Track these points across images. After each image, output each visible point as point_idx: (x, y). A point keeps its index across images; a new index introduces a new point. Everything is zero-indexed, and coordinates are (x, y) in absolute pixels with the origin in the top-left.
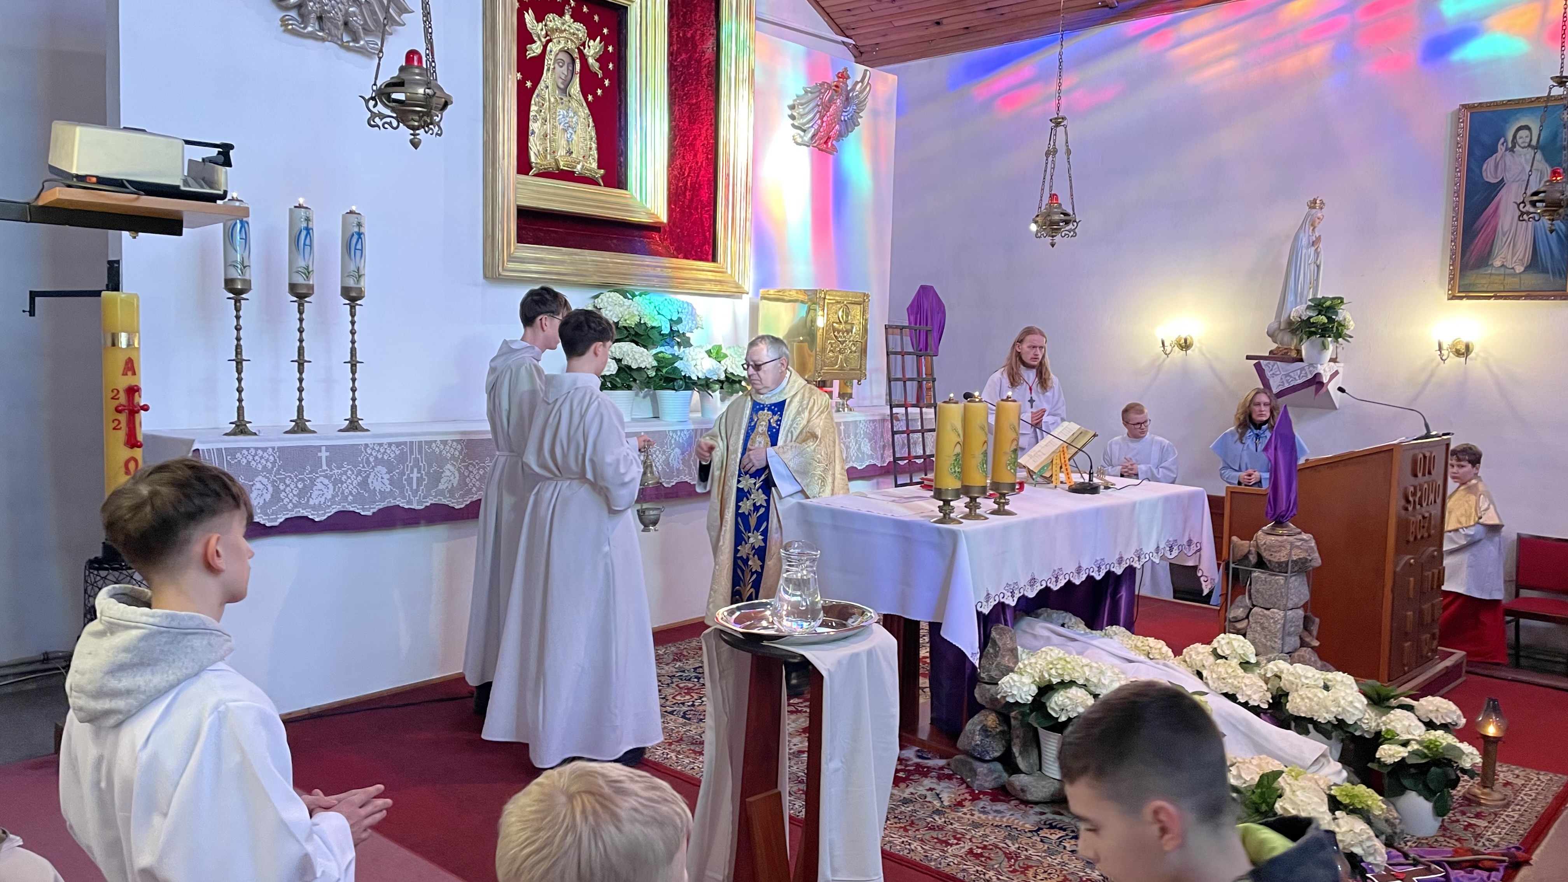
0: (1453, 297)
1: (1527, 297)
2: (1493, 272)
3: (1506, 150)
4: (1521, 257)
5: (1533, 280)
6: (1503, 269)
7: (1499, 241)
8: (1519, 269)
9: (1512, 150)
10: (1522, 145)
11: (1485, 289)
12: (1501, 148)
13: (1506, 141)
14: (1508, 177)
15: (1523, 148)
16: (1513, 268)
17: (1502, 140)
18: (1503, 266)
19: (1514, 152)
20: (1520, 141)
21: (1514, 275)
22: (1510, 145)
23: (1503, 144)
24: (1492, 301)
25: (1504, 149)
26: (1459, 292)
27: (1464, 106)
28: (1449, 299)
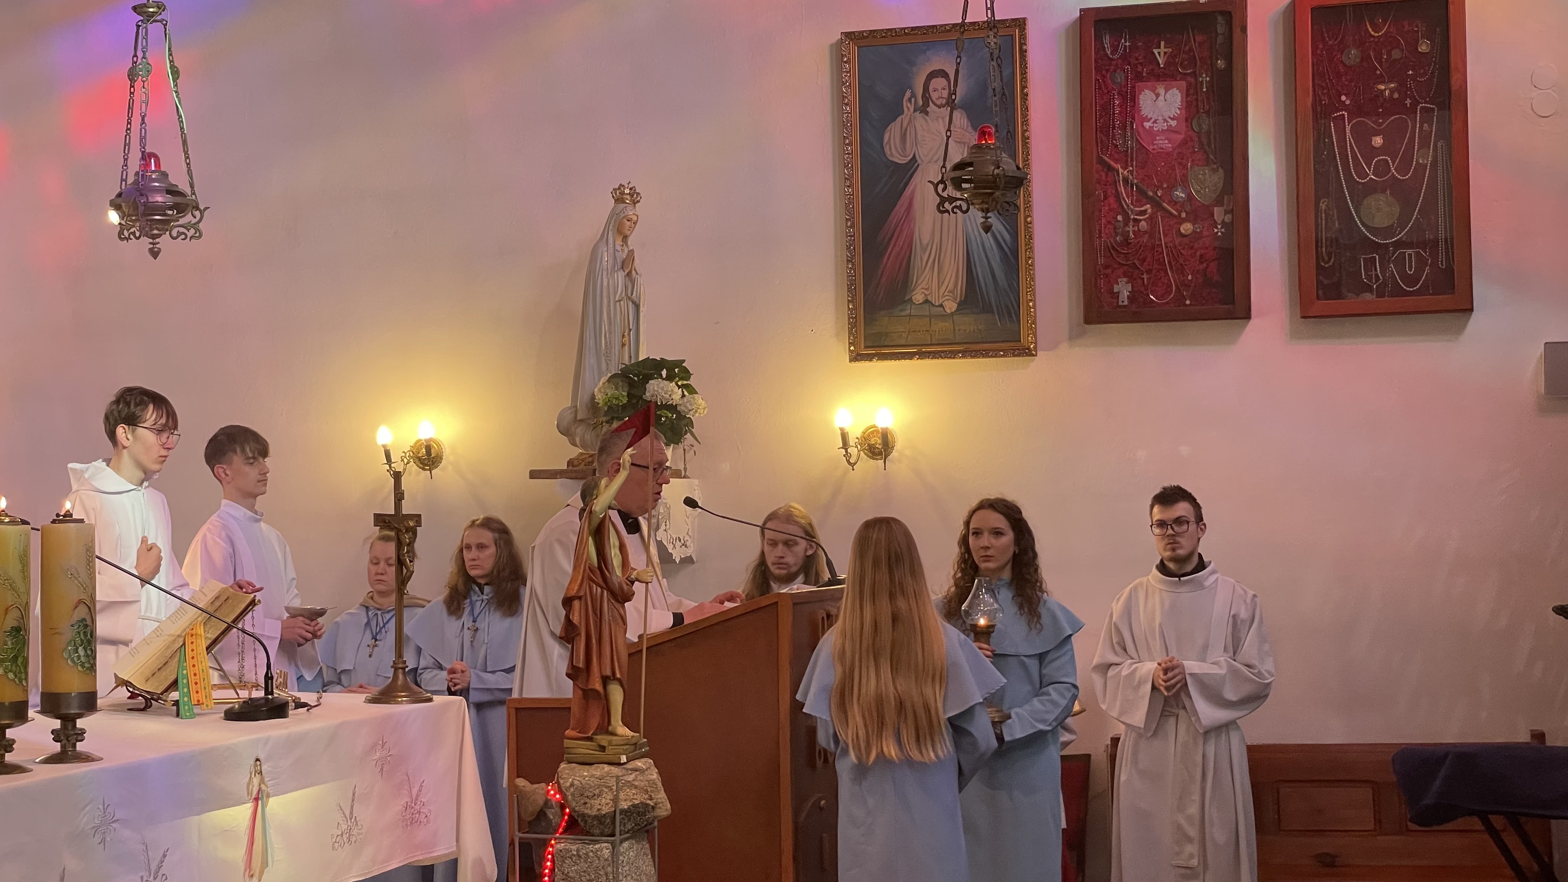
0: (856, 357)
1: (966, 354)
2: (913, 312)
3: (915, 111)
4: (951, 286)
5: (969, 324)
6: (926, 306)
7: (920, 259)
8: (951, 306)
9: (924, 110)
10: (938, 102)
11: (903, 342)
12: (908, 107)
13: (913, 95)
14: (922, 154)
15: (939, 107)
16: (941, 306)
17: (908, 94)
18: (926, 301)
19: (927, 113)
20: (934, 96)
21: (944, 317)
22: (921, 103)
23: (910, 100)
24: (916, 363)
25: (912, 109)
26: (866, 347)
27: (848, 35)
28: (851, 361)
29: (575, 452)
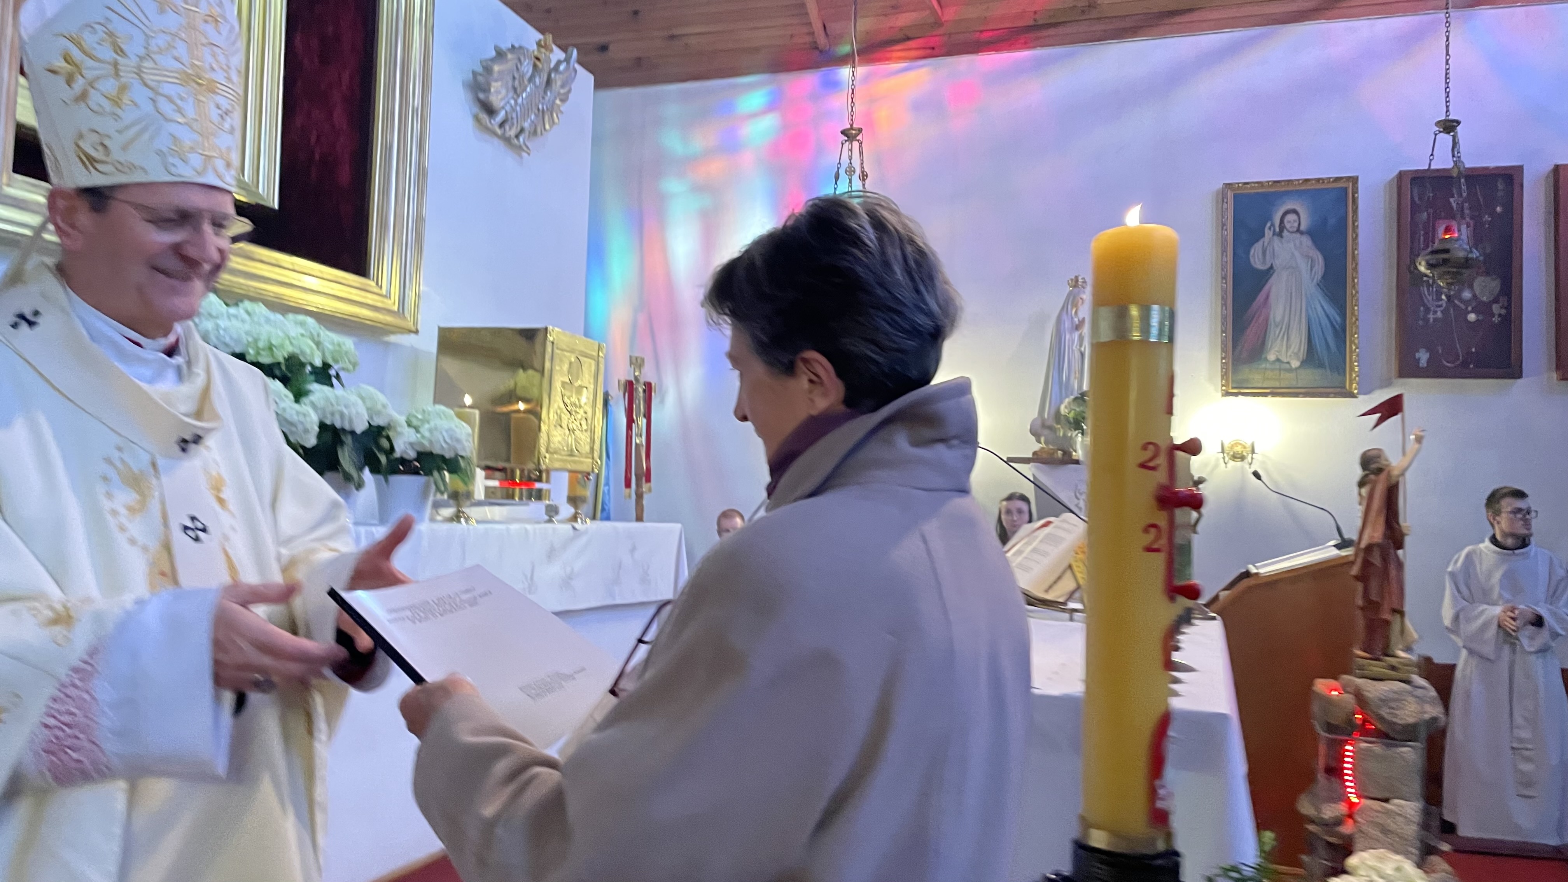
0: (1227, 394)
1: (1306, 395)
2: (1268, 366)
3: (1274, 235)
4: (1296, 351)
5: (1310, 376)
6: (1277, 363)
7: (1273, 332)
8: (1295, 364)
9: (1280, 234)
10: (1291, 230)
11: (1260, 385)
12: (1268, 233)
13: (1273, 225)
14: (1277, 263)
15: (1292, 232)
16: (1288, 363)
17: (1269, 224)
18: (1278, 360)
19: (1282, 237)
20: (1288, 226)
21: (1291, 370)
22: (1277, 230)
23: (1270, 228)
24: (1270, 399)
25: (1271, 233)
26: (1233, 388)
27: (1226, 185)
28: (1223, 396)
29: (1037, 447)
